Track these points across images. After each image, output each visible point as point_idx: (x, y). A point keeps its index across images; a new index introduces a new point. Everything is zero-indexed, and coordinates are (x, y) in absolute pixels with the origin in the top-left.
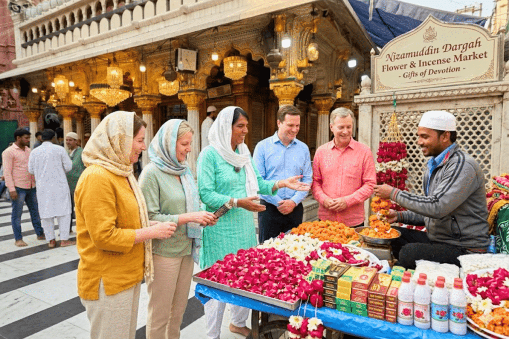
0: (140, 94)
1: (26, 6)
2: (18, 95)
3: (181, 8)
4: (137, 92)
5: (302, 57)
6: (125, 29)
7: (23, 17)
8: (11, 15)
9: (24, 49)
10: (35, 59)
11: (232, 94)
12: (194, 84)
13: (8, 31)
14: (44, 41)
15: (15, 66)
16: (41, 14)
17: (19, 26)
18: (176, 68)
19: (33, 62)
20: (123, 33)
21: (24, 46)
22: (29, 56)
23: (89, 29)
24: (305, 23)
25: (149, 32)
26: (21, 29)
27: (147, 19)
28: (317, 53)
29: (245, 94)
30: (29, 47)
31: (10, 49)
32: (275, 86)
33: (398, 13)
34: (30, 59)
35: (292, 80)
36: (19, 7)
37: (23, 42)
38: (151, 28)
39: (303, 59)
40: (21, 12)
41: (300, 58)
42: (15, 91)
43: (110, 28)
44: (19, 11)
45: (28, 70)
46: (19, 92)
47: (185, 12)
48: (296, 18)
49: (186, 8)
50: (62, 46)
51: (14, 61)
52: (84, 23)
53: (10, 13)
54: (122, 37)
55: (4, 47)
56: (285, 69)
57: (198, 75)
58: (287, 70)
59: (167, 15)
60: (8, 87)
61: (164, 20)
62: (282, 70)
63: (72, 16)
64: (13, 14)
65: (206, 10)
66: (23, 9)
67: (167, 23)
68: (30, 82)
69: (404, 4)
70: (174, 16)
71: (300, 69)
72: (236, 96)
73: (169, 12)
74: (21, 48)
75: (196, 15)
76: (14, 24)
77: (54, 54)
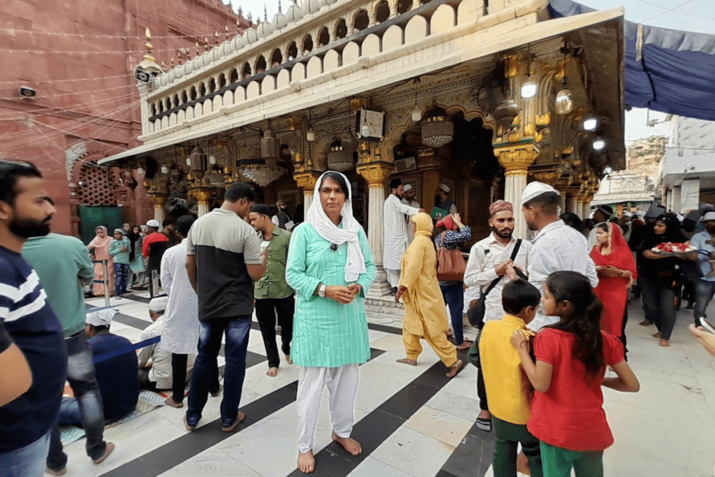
0: (302, 170)
1: (155, 74)
2: (143, 176)
3: (360, 61)
4: (298, 168)
5: (542, 111)
6: (280, 92)
7: (151, 87)
8: (137, 85)
9: (151, 123)
10: (164, 134)
11: (418, 169)
12: (379, 155)
13: (133, 104)
14: (176, 113)
15: (141, 143)
16: (172, 82)
17: (146, 98)
18: (358, 134)
19: (163, 138)
20: (278, 97)
21: (152, 120)
22: (158, 130)
23: (233, 95)
24: (547, 66)
25: (313, 94)
26: (148, 101)
27: (310, 78)
28: (570, 104)
29: (436, 169)
30: (158, 121)
31: (134, 126)
32: (502, 152)
33: (683, 47)
34: (158, 134)
35: (529, 142)
36: (148, 75)
37: (151, 115)
38: (316, 89)
39: (543, 114)
40: (150, 82)
41: (540, 113)
42: (140, 172)
43: (260, 93)
44: (147, 81)
45: (156, 146)
46: (145, 173)
47: (366, 65)
48: (535, 59)
49: (366, 60)
50: (199, 117)
51: (139, 138)
52: (228, 88)
53: (137, 83)
54: (276, 102)
55: (126, 123)
56: (519, 128)
57: (384, 143)
58: (521, 129)
59: (339, 71)
60: (131, 168)
61: (334, 78)
62: (515, 129)
63: (212, 82)
64: (140, 83)
65: (395, 60)
66: (151, 77)
67: (338, 81)
68: (158, 161)
69: (693, 34)
70: (350, 71)
71: (539, 128)
72: (422, 172)
73: (341, 68)
74: (148, 122)
75: (381, 68)
76: (140, 95)
77: (189, 127)
